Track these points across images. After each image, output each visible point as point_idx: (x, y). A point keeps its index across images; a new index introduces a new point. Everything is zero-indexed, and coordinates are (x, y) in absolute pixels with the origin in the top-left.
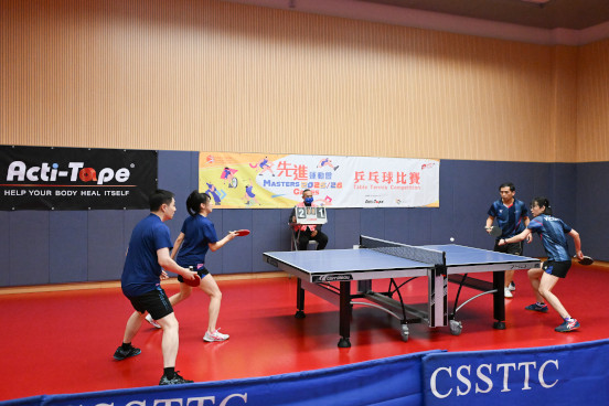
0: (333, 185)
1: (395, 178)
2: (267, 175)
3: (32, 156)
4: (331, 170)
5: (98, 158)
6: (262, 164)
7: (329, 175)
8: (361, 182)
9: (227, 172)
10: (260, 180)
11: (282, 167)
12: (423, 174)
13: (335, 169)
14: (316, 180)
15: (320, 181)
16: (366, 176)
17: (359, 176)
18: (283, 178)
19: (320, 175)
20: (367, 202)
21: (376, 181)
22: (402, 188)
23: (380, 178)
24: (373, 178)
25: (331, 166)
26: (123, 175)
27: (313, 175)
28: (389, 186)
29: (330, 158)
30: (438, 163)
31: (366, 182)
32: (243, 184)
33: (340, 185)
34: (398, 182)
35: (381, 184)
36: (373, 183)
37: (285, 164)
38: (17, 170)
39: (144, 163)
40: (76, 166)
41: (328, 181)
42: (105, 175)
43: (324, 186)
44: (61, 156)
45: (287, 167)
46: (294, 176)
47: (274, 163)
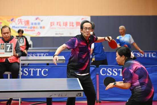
0: (41, 28)
1: (68, 24)
2: (14, 24)
4: (40, 21)
6: (12, 20)
7: (39, 24)
8: (53, 26)
10: (11, 26)
11: (19, 21)
13: (42, 21)
14: (34, 26)
15: (35, 26)
16: (56, 24)
17: (52, 24)
18: (20, 25)
19: (35, 24)
20: (56, 34)
21: (60, 25)
22: (72, 28)
23: (62, 24)
24: (59, 24)
25: (40, 20)
27: (32, 24)
28: (66, 27)
29: (39, 17)
30: (90, 18)
31: (55, 26)
33: (44, 27)
34: (70, 26)
35: (62, 26)
36: (59, 26)
37: (21, 20)
41: (39, 26)
43: (37, 28)
45: (22, 21)
46: (24, 24)
47: (17, 20)
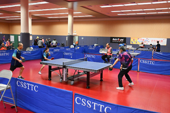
2: (139, 40)
3: (115, 38)
5: (120, 38)
8: (152, 42)
9: (134, 40)
10: (138, 41)
12: (163, 41)
13: (149, 40)
18: (141, 41)
26: (123, 40)
30: (166, 39)
32: (136, 41)
33: (149, 42)
38: (114, 39)
39: (125, 39)
40: (118, 39)
41: (147, 41)
42: (121, 40)
44: (117, 38)
45: (142, 39)
